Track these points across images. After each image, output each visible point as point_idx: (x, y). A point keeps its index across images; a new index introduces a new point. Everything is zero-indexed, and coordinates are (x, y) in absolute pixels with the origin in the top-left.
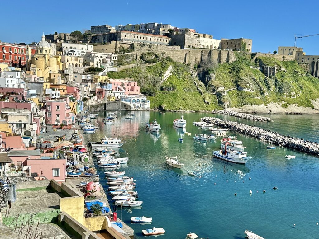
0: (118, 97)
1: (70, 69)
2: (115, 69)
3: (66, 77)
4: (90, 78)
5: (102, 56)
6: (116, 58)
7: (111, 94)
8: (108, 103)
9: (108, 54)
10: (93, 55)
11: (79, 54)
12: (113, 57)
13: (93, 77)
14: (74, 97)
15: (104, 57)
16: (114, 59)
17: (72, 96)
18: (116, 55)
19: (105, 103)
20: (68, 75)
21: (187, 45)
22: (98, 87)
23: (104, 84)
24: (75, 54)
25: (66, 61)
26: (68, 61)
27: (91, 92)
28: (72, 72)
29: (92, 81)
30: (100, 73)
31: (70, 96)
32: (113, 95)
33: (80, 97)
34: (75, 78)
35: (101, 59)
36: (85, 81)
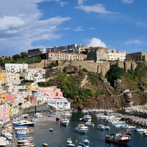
0: (45, 101)
1: (10, 82)
2: (44, 80)
3: (7, 89)
4: (25, 88)
5: (34, 71)
6: (45, 72)
7: (40, 99)
8: (38, 106)
9: (39, 69)
10: (27, 71)
11: (17, 71)
12: (42, 71)
13: (27, 87)
14: (12, 103)
15: (36, 72)
16: (43, 73)
17: (10, 102)
18: (44, 70)
19: (36, 106)
20: (9, 87)
21: (98, 59)
22: (31, 94)
23: (35, 92)
24: (15, 71)
25: (7, 76)
26: (8, 77)
27: (25, 99)
28: (12, 84)
29: (26, 90)
30: (32, 84)
31: (9, 102)
32: (42, 100)
33: (16, 103)
34: (13, 88)
35: (33, 73)
36: (21, 90)
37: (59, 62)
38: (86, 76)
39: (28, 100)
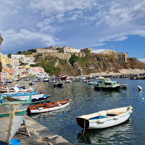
0: (34, 74)
6: (34, 59)
7: (31, 73)
10: (24, 58)
11: (18, 59)
19: (28, 77)
21: (65, 52)
22: (26, 71)
23: (28, 69)
26: (12, 61)
28: (14, 65)
29: (23, 68)
35: (28, 60)
37: (43, 54)
38: (58, 61)
39: (24, 74)
